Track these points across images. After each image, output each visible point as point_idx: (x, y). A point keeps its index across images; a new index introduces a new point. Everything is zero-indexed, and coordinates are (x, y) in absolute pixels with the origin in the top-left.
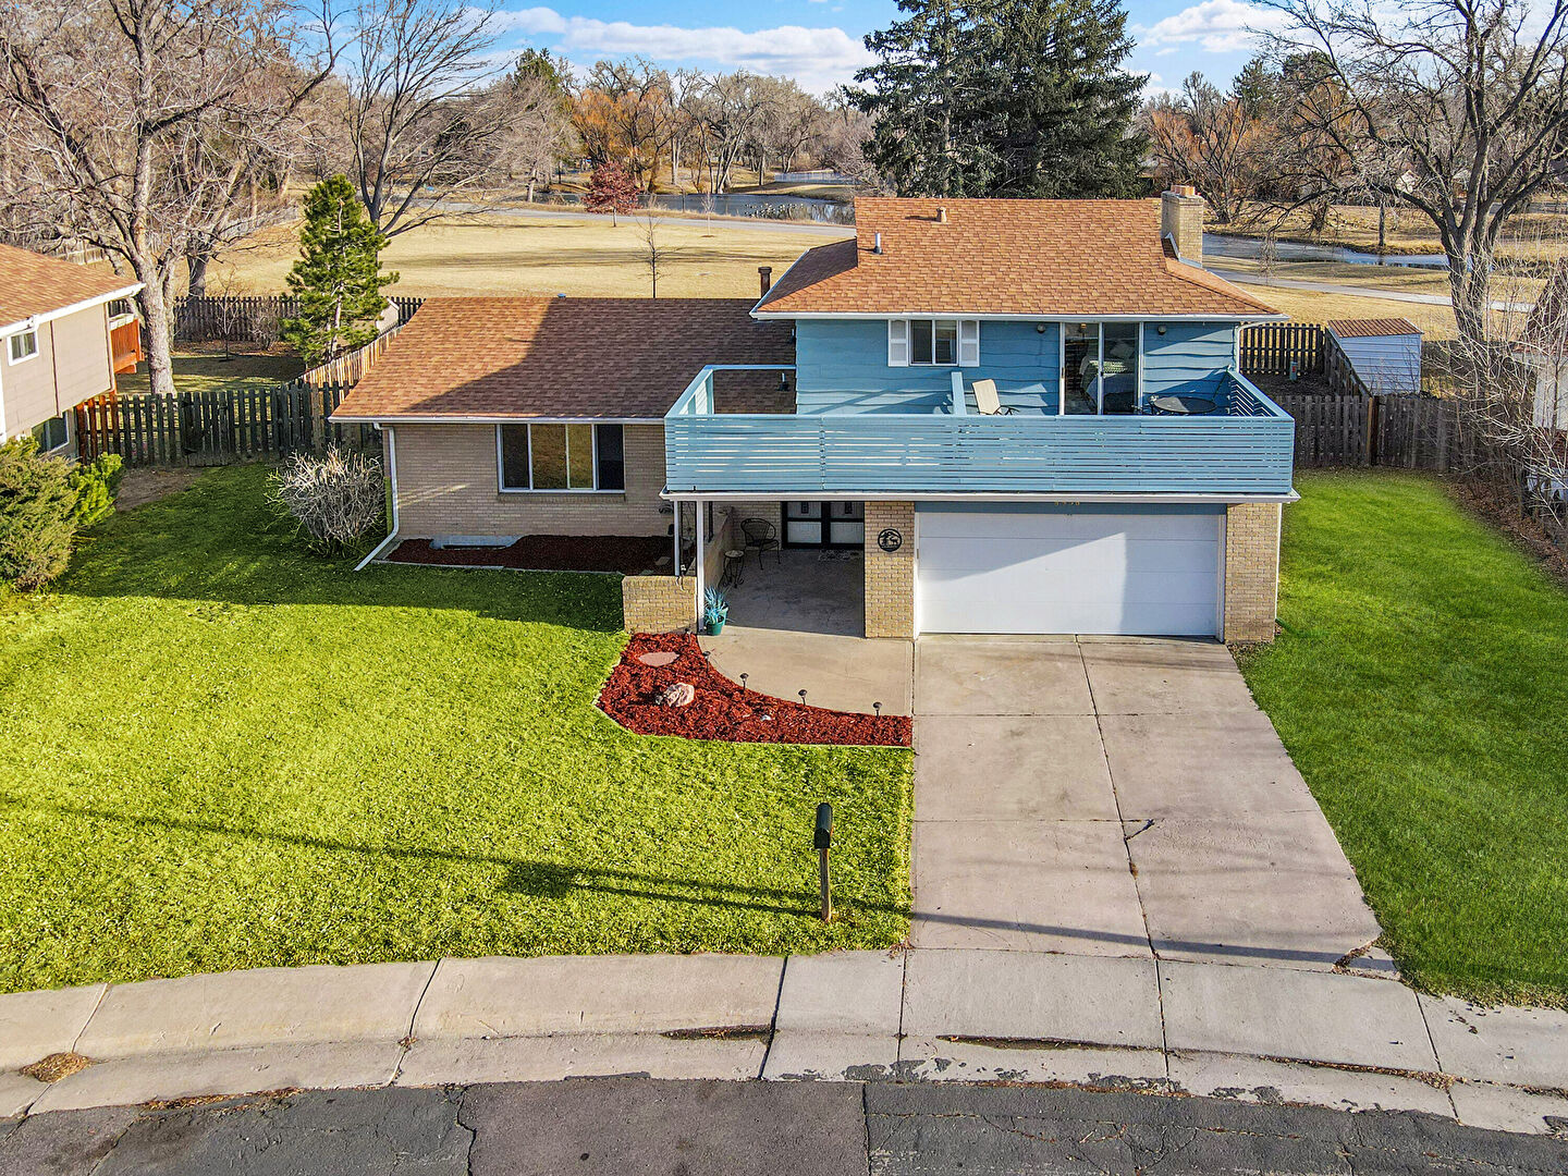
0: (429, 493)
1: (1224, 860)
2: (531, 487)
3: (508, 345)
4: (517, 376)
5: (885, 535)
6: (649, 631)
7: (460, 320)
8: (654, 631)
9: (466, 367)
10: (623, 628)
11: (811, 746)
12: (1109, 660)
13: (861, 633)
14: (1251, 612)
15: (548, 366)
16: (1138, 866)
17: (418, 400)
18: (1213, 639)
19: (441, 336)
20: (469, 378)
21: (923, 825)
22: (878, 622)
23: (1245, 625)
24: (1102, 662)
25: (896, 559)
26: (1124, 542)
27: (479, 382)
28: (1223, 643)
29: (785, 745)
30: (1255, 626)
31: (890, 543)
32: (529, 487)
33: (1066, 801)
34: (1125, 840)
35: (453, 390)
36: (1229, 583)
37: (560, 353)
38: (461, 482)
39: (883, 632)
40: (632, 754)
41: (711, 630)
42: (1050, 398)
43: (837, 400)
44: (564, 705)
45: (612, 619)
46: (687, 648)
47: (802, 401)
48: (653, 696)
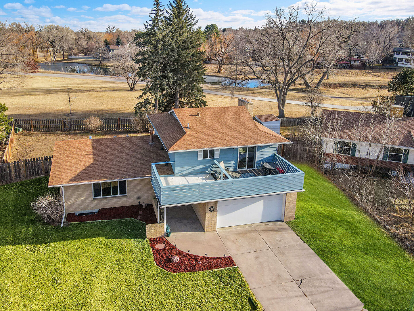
0: (73, 201)
1: (323, 289)
2: (102, 196)
3: (87, 156)
4: (94, 166)
5: (211, 208)
6: (153, 237)
7: (69, 149)
8: (154, 237)
9: (79, 165)
10: (146, 238)
11: (215, 270)
12: (263, 231)
13: (204, 230)
14: (290, 214)
15: (101, 163)
16: (306, 294)
17: (71, 178)
18: (281, 221)
19: (66, 155)
20: (81, 169)
21: (254, 290)
22: (208, 228)
23: (289, 217)
24: (262, 232)
25: (213, 213)
26: (263, 202)
27: (85, 170)
28: (284, 222)
29: (209, 270)
30: (291, 217)
31: (212, 210)
32: (101, 196)
33: (280, 277)
34: (299, 286)
35: (79, 173)
36: (286, 209)
37: (102, 158)
38: (82, 197)
39: (209, 230)
40: (176, 280)
41: (168, 235)
42: (235, 164)
43: (185, 169)
44: (149, 267)
45: (142, 236)
46: (165, 243)
47: (176, 170)
48: (169, 260)
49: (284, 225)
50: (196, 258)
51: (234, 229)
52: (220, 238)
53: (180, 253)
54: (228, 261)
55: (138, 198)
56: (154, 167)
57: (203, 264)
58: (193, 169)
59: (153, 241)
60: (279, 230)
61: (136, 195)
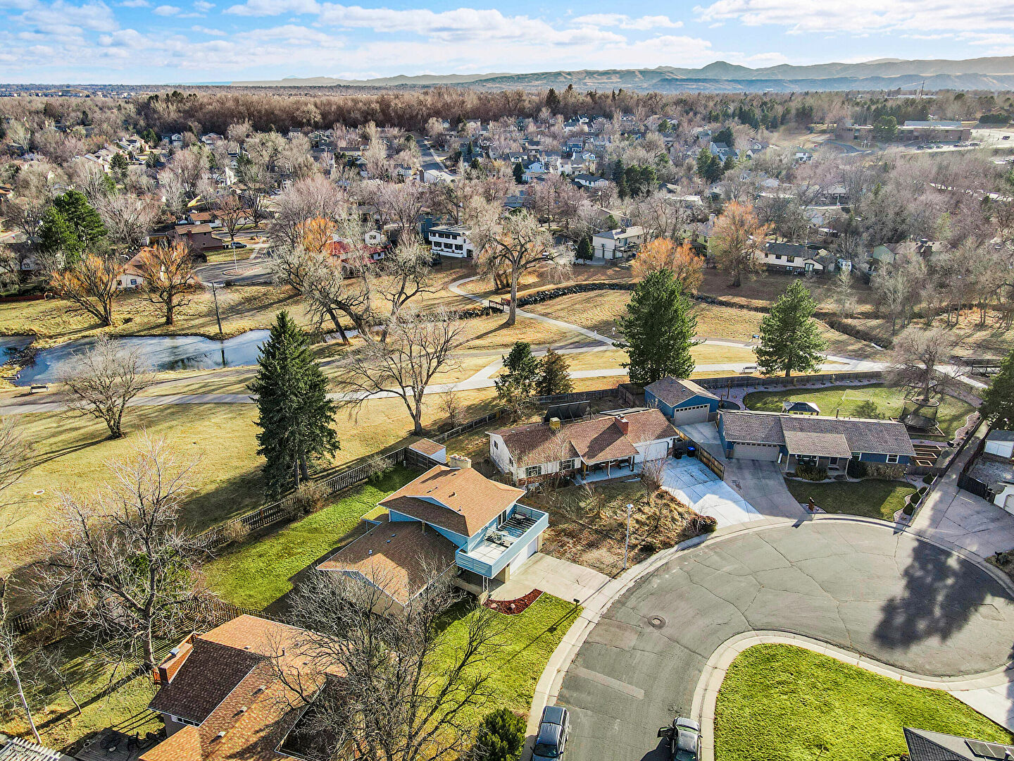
18: (535, 552)
40: (526, 615)
41: (490, 596)
44: (505, 618)
48: (510, 609)
49: (541, 554)
50: (521, 600)
51: (517, 572)
52: (518, 582)
53: (510, 602)
54: (538, 591)
57: (528, 600)
59: (487, 605)
60: (541, 559)
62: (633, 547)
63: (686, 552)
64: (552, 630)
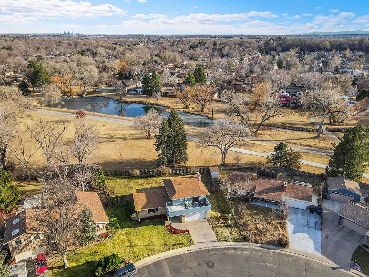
0: (142, 214)
1: (209, 237)
3: (144, 200)
9: (143, 203)
11: (184, 233)
13: (182, 222)
16: (205, 238)
17: (141, 208)
19: (138, 199)
21: (193, 237)
23: (208, 218)
24: (198, 222)
25: (184, 218)
26: (199, 214)
32: (150, 213)
33: (200, 234)
34: (204, 236)
36: (207, 215)
38: (144, 213)
40: (173, 236)
41: (171, 224)
42: (192, 201)
43: (176, 204)
44: (166, 233)
45: (164, 224)
46: (170, 226)
47: (173, 204)
48: (171, 231)
49: (206, 220)
50: (179, 230)
51: (191, 222)
52: (186, 224)
53: (174, 229)
54: (187, 231)
55: (162, 212)
56: (166, 204)
57: (181, 232)
58: (178, 204)
59: (167, 226)
60: (204, 222)
61: (161, 212)
62: (241, 235)
63: (262, 249)
64: (175, 245)
